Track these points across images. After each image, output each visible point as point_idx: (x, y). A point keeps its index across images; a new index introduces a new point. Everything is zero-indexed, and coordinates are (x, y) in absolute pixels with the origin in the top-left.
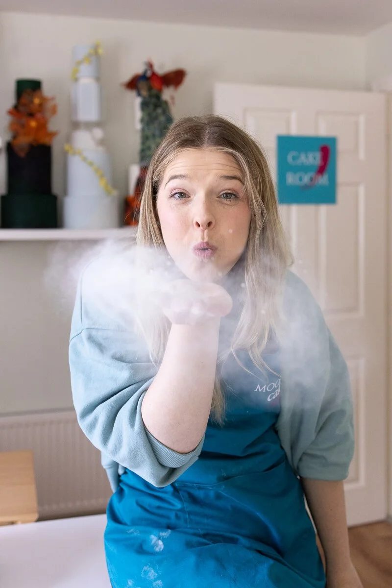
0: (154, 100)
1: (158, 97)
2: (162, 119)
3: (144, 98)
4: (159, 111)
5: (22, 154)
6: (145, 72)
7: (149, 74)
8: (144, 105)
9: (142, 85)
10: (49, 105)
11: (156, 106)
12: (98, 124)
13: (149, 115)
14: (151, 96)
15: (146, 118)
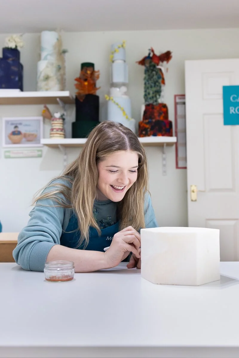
0: (152, 68)
1: (154, 66)
2: (155, 77)
3: (147, 67)
4: (154, 73)
5: (82, 101)
6: (149, 54)
7: (151, 55)
8: (146, 71)
9: (148, 61)
10: (96, 74)
11: (153, 70)
12: (124, 84)
13: (149, 75)
14: (150, 66)
15: (147, 78)
